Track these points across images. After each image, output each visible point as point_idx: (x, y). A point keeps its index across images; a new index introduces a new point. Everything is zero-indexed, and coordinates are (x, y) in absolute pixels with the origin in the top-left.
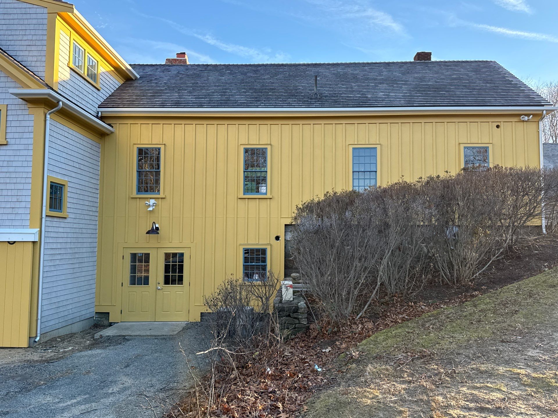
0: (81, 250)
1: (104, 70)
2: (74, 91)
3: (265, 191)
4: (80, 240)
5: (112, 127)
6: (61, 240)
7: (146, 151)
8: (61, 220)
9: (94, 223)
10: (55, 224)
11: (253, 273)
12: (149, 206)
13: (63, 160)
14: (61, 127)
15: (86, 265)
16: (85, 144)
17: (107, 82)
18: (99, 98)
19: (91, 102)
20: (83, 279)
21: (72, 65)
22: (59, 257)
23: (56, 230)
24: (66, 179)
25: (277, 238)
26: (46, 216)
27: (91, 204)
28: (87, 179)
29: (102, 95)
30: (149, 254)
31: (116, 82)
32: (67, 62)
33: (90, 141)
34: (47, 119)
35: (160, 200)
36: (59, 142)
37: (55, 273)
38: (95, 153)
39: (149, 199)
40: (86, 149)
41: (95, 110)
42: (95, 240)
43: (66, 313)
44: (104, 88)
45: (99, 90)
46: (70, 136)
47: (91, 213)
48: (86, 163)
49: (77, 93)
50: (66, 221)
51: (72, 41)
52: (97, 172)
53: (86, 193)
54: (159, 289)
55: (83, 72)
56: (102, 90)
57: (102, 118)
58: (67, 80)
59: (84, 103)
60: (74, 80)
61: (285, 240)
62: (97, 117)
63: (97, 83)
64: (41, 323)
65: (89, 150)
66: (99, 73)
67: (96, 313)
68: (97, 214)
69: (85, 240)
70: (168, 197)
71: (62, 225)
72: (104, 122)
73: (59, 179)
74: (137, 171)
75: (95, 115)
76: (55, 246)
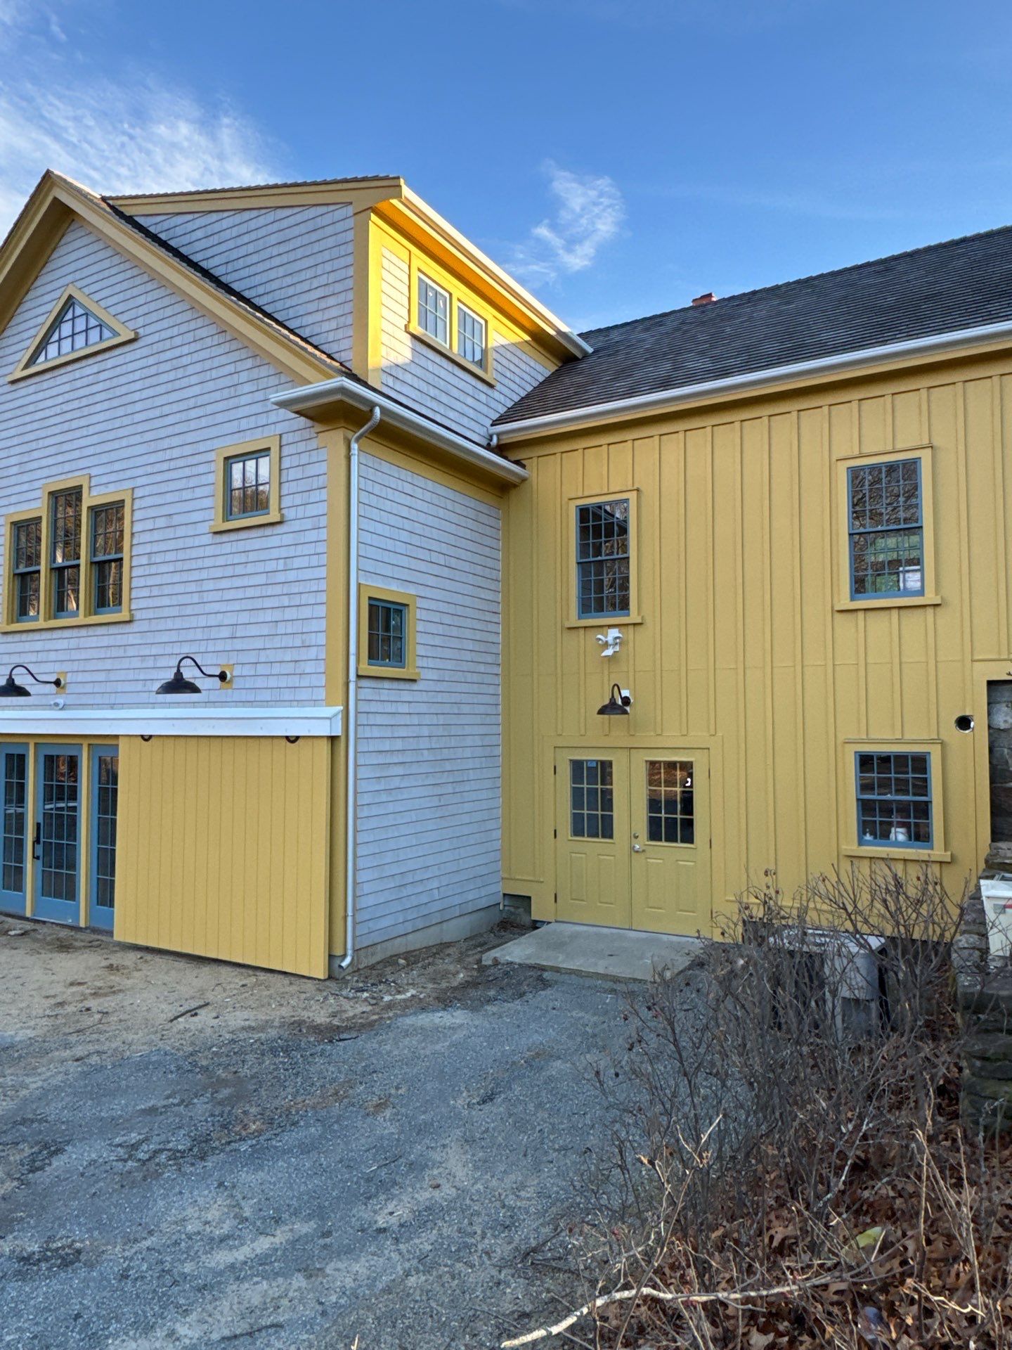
0: (459, 753)
1: (504, 342)
2: (424, 387)
3: (919, 584)
4: (454, 730)
5: (523, 466)
6: (403, 732)
7: (598, 511)
8: (402, 685)
9: (491, 690)
10: (385, 695)
11: (890, 824)
12: (606, 645)
13: (401, 548)
14: (394, 471)
15: (474, 785)
16: (458, 509)
17: (512, 367)
18: (493, 404)
19: (471, 413)
20: (466, 819)
21: (416, 329)
22: (399, 770)
23: (389, 708)
24: (412, 590)
25: (964, 723)
26: (359, 677)
27: (482, 647)
28: (468, 590)
29: (502, 398)
30: (610, 763)
31: (540, 368)
32: (402, 323)
33: (472, 503)
34: (352, 452)
35: (631, 628)
36: (388, 506)
37: (391, 808)
38: (488, 531)
39: (605, 629)
40: (462, 521)
41: (483, 431)
42: (495, 730)
43: (424, 899)
44: (506, 381)
45: (491, 386)
46: (419, 493)
47: (482, 668)
48: (464, 555)
49: (433, 392)
50: (415, 687)
51: (415, 274)
52: (494, 574)
53: (468, 623)
54: (637, 852)
55: (448, 346)
56: (498, 386)
57: (501, 450)
58: (406, 364)
59: (452, 414)
60: (423, 362)
61: (989, 727)
62: (488, 447)
63: (486, 371)
64: (355, 924)
65: (470, 524)
66: (489, 346)
67: (505, 895)
68: (498, 670)
69: (468, 730)
70: (648, 620)
71: (406, 696)
72: (506, 458)
73: (391, 590)
74: (578, 563)
75: (484, 442)
76: (387, 746)
